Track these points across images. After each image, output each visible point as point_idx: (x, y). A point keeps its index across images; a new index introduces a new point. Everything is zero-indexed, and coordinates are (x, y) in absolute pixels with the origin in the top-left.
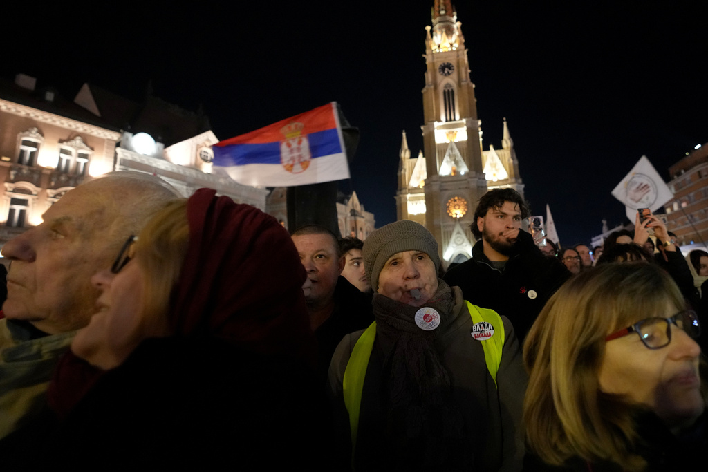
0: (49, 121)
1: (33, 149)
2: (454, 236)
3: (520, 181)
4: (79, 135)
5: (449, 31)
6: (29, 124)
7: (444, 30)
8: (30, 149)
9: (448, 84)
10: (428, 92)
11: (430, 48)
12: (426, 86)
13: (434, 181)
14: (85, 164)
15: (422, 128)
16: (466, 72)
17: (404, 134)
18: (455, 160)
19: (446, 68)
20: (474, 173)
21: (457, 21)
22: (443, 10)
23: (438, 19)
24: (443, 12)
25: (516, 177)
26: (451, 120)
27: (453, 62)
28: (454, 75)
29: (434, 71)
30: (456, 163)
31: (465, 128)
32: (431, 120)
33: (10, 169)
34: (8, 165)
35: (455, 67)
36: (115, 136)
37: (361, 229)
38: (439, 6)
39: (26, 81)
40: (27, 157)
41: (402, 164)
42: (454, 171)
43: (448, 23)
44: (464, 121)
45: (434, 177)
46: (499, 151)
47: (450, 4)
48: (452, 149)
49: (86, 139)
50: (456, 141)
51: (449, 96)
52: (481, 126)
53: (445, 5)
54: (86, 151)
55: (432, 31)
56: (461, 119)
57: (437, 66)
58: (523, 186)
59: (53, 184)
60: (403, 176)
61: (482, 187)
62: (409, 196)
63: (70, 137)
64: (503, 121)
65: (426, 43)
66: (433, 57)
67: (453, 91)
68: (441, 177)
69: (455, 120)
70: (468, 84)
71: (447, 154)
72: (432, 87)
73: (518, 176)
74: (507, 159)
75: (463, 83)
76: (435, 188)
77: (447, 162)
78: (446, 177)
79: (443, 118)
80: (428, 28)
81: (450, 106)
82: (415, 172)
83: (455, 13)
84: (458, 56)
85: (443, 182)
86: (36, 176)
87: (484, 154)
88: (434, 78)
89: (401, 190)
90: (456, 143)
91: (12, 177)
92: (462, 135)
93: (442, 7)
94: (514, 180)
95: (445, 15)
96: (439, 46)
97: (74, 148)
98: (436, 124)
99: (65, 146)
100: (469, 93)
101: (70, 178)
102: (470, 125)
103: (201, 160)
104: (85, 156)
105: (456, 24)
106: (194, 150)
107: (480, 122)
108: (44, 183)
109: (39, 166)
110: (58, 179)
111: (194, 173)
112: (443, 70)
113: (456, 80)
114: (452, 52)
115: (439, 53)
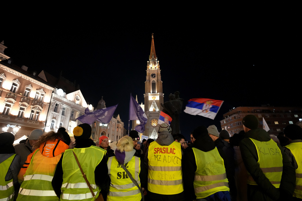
0: (35, 82)
1: (29, 91)
4: (42, 88)
6: (29, 83)
7: (153, 63)
8: (28, 91)
9: (154, 81)
10: (147, 83)
11: (148, 68)
12: (146, 81)
14: (43, 97)
15: (144, 95)
16: (160, 77)
17: (137, 96)
18: (155, 106)
19: (153, 75)
23: (151, 59)
26: (154, 93)
27: (156, 73)
28: (156, 78)
30: (155, 107)
32: (147, 92)
33: (22, 97)
34: (21, 96)
35: (156, 75)
36: (52, 89)
37: (120, 128)
39: (25, 68)
40: (26, 94)
42: (154, 110)
44: (159, 93)
45: (147, 112)
48: (154, 103)
49: (44, 90)
50: (155, 100)
51: (154, 85)
52: (164, 95)
53: (154, 55)
54: (44, 93)
55: (149, 63)
56: (157, 93)
57: (150, 75)
59: (33, 103)
63: (40, 88)
65: (147, 66)
66: (149, 71)
67: (155, 83)
68: (149, 112)
69: (155, 93)
70: (161, 81)
71: (152, 104)
72: (148, 81)
75: (159, 81)
77: (152, 107)
78: (151, 112)
79: (151, 92)
80: (148, 62)
81: (154, 88)
83: (157, 58)
84: (158, 72)
85: (150, 114)
86: (28, 101)
88: (149, 78)
91: (22, 100)
92: (157, 98)
95: (154, 58)
96: (151, 68)
97: (41, 92)
98: (149, 94)
99: (38, 91)
100: (161, 84)
101: (38, 102)
102: (160, 95)
103: (76, 100)
104: (42, 95)
105: (157, 61)
106: (74, 96)
107: (164, 94)
108: (30, 103)
109: (29, 97)
110: (35, 102)
111: (73, 104)
112: (153, 76)
113: (157, 80)
114: (156, 70)
115: (151, 70)
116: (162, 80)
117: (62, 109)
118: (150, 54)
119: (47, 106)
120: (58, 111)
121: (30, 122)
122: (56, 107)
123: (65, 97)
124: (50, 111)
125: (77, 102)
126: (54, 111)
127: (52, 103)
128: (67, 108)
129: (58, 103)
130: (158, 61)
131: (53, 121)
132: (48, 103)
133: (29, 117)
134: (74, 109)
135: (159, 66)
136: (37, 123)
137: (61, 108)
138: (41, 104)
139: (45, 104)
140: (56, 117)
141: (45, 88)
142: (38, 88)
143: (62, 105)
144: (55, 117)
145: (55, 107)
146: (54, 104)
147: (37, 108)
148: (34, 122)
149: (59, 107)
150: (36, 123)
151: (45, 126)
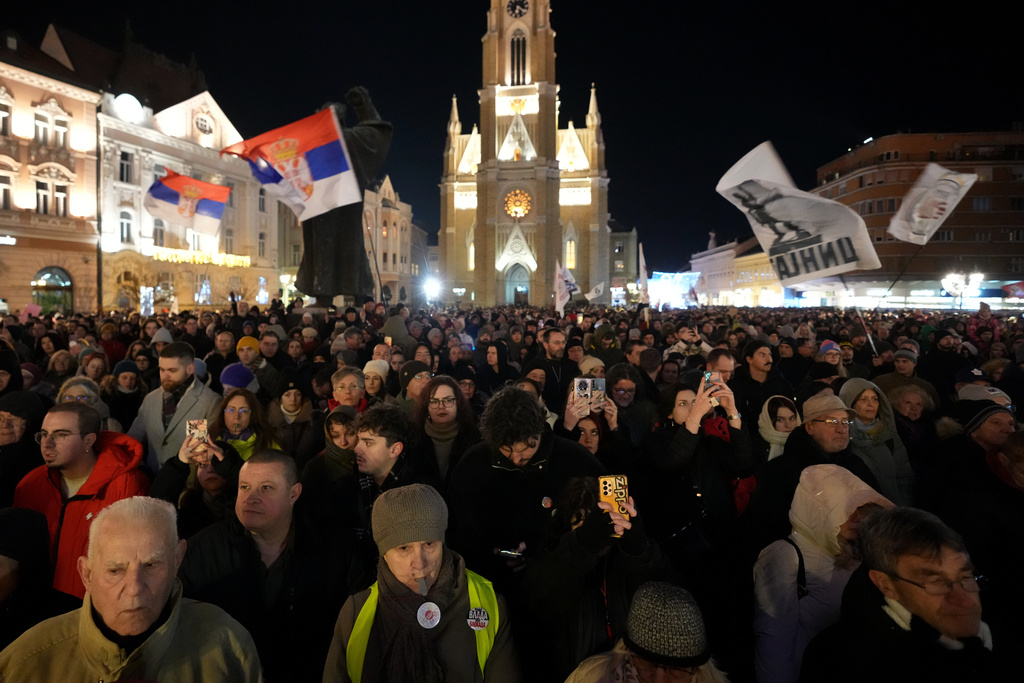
2: (511, 241)
3: (605, 173)
4: (52, 96)
9: (518, 30)
10: (490, 41)
12: (488, 33)
13: (491, 168)
14: (64, 133)
15: (479, 93)
16: (543, 14)
17: (455, 100)
18: (520, 140)
19: (517, 7)
20: (544, 159)
25: (600, 169)
26: (518, 84)
29: (500, 9)
30: (522, 144)
31: (537, 96)
32: (492, 82)
35: (530, 5)
36: (93, 97)
37: (395, 224)
41: (450, 141)
42: (518, 155)
44: (536, 85)
45: (491, 162)
46: (579, 130)
48: (517, 125)
49: (63, 102)
50: (523, 114)
51: (519, 47)
52: (559, 94)
54: (64, 117)
56: (532, 83)
57: (505, 3)
58: (608, 180)
59: (33, 158)
60: (450, 158)
61: (553, 179)
62: (456, 185)
63: (43, 99)
64: (591, 87)
67: (524, 41)
68: (499, 162)
69: (524, 83)
70: (546, 32)
71: (510, 131)
72: (496, 34)
73: (604, 167)
74: (590, 143)
75: (539, 30)
76: (492, 176)
77: (510, 142)
78: (506, 162)
79: (508, 79)
81: (518, 63)
82: (466, 152)
85: (501, 169)
87: (560, 133)
88: (500, 20)
89: (447, 176)
90: (523, 117)
92: (531, 105)
94: (596, 172)
97: (51, 112)
98: (498, 88)
99: (39, 111)
100: (547, 44)
101: (50, 152)
102: (544, 92)
103: (197, 131)
104: (63, 124)
106: (189, 116)
107: (558, 88)
108: (23, 157)
109: (14, 136)
110: (38, 153)
111: (190, 147)
112: (514, 10)
113: (531, 25)
116: (553, 27)
117: (149, 169)
119: (86, 162)
120: (136, 177)
121: (41, 224)
122: (125, 163)
123: (151, 125)
124: (105, 181)
125: (206, 141)
126: (122, 179)
127: (106, 151)
128: (169, 164)
129: (129, 148)
131: (125, 215)
132: (88, 153)
133: (33, 206)
134: (197, 166)
136: (68, 224)
137: (144, 168)
138: (63, 156)
139: (77, 155)
140: (132, 199)
141: (64, 97)
142: (37, 99)
143: (144, 154)
144: (127, 198)
145: (122, 165)
146: (115, 153)
147: (54, 175)
148: (54, 223)
149: (136, 163)
150: (62, 223)
151: (97, 232)
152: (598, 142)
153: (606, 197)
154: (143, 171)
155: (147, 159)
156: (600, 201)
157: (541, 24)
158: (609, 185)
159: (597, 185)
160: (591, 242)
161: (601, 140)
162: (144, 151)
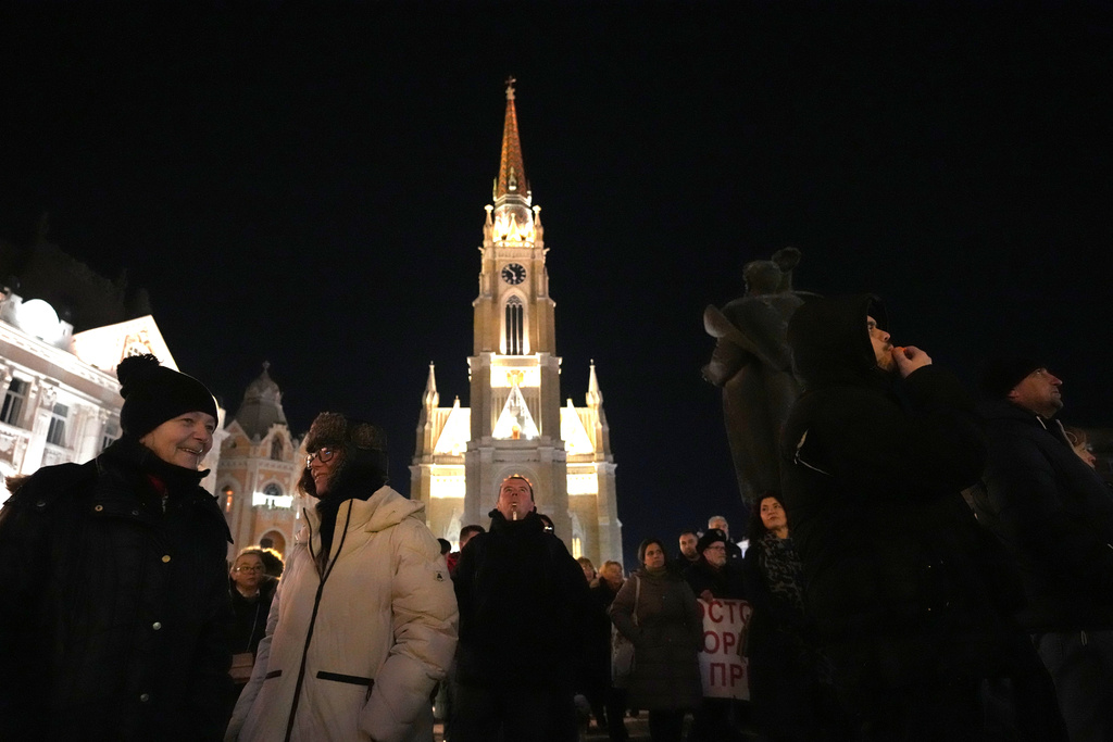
3: (611, 457)
5: (520, 218)
7: (513, 215)
9: (514, 297)
10: (481, 305)
11: (491, 238)
12: (481, 296)
13: (485, 446)
15: (469, 361)
16: (542, 283)
17: (432, 367)
18: (518, 416)
19: (515, 273)
20: (549, 438)
21: (533, 204)
22: (513, 184)
23: (504, 197)
24: (512, 188)
25: (605, 452)
26: (515, 353)
27: (526, 265)
28: (526, 284)
29: (494, 275)
30: (521, 420)
31: (539, 366)
32: (485, 349)
35: (528, 273)
38: (508, 179)
41: (426, 415)
42: (515, 434)
43: (520, 206)
44: (538, 356)
45: (485, 440)
46: (580, 410)
47: (523, 177)
48: (515, 398)
50: (522, 386)
51: (515, 316)
52: (561, 366)
53: (517, 178)
55: (493, 214)
56: (532, 352)
57: (500, 268)
58: (615, 466)
60: (426, 435)
61: (559, 462)
62: (433, 468)
64: (590, 364)
65: (485, 230)
66: (494, 253)
67: (521, 309)
68: (494, 440)
69: (521, 353)
70: (547, 302)
71: (507, 404)
72: (490, 298)
73: (609, 451)
74: (593, 423)
75: (538, 299)
76: (486, 456)
77: (507, 417)
78: (502, 441)
79: (503, 347)
80: (489, 208)
81: (514, 331)
82: (447, 428)
83: (529, 192)
84: (533, 257)
85: (497, 449)
87: (563, 410)
88: (494, 285)
89: (421, 456)
90: (523, 390)
92: (532, 377)
93: (512, 179)
94: (602, 456)
95: (515, 192)
98: (493, 355)
100: (548, 314)
102: (545, 364)
105: (531, 208)
106: (121, 344)
107: (560, 361)
112: (509, 275)
113: (528, 293)
114: (525, 248)
115: (504, 247)
116: (552, 295)
117: (49, 408)
118: (497, 175)
120: (27, 417)
122: (13, 394)
123: (65, 347)
126: (2, 419)
128: (78, 406)
129: (24, 374)
130: (537, 209)
135: (541, 231)
137: (42, 406)
140: (12, 450)
143: (49, 386)
144: (4, 447)
145: (8, 397)
149: (32, 396)
152: (602, 424)
153: (614, 485)
154: (38, 409)
155: (50, 393)
156: (608, 490)
157: (541, 294)
158: (617, 471)
159: (604, 471)
160: (601, 539)
161: (605, 421)
162: (47, 381)
